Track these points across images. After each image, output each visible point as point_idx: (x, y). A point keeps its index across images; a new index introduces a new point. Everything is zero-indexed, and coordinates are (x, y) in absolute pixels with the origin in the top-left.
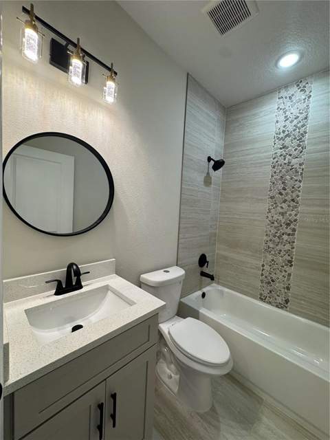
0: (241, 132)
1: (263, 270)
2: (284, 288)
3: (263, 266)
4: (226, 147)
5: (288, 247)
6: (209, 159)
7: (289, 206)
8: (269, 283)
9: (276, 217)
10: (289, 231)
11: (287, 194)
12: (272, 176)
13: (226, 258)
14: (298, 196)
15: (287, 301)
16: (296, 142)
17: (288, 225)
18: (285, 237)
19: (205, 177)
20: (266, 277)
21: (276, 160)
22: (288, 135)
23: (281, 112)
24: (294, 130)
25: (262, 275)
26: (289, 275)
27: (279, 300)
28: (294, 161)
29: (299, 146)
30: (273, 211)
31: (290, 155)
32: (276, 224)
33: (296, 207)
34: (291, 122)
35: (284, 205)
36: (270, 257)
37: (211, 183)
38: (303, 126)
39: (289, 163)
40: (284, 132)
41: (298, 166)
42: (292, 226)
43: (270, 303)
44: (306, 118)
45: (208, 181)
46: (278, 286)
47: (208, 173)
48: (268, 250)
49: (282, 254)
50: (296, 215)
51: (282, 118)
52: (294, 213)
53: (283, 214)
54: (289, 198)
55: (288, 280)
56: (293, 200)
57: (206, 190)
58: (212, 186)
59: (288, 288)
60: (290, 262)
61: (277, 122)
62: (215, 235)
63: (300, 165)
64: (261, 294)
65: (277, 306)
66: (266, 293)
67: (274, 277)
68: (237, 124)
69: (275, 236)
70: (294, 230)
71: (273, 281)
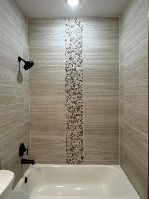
0: (42, 42)
1: (67, 142)
2: (80, 150)
3: (67, 139)
4: (30, 50)
5: (80, 123)
6: (20, 59)
7: (78, 97)
8: (71, 150)
9: (71, 104)
10: (79, 113)
11: (76, 89)
12: (66, 77)
13: (39, 140)
14: (82, 91)
15: (82, 158)
16: (77, 57)
17: (78, 109)
18: (78, 117)
19: (18, 75)
20: (69, 146)
21: (67, 66)
22: (73, 51)
23: (68, 34)
24: (76, 48)
25: (67, 146)
26: (82, 141)
27: (79, 159)
28: (78, 68)
29: (79, 59)
30: (69, 100)
31: (75, 64)
32: (72, 109)
33: (81, 97)
34: (74, 43)
35: (75, 97)
36: (70, 132)
37: (22, 80)
38: (80, 47)
39: (75, 69)
40: (70, 48)
41: (80, 72)
42: (80, 110)
43: (73, 163)
44: (81, 43)
45: (20, 78)
46: (77, 150)
47: (19, 72)
48: (68, 128)
49: (77, 128)
50: (82, 103)
51: (68, 39)
52: (80, 101)
53: (75, 102)
54: (77, 92)
55: (82, 144)
56: (79, 93)
57: (20, 86)
58: (23, 82)
59: (82, 150)
60: (82, 132)
61: (66, 40)
62: (28, 123)
63: (82, 71)
64: (67, 159)
65: (78, 164)
66: (70, 158)
67: (74, 144)
68: (38, 35)
69: (72, 117)
70: (82, 112)
71: (73, 148)
